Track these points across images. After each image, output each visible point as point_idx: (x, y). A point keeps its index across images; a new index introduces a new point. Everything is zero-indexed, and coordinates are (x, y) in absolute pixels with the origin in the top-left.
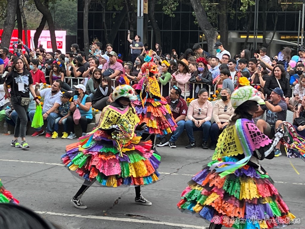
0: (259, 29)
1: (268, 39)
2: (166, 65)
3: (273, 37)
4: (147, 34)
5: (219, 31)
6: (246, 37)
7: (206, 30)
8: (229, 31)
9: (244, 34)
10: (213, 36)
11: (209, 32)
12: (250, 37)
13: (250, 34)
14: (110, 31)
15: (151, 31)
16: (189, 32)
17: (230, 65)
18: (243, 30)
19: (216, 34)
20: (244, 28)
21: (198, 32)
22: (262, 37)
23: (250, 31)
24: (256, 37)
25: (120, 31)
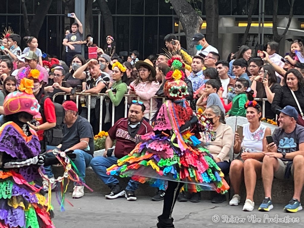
0: (267, 12)
1: (281, 28)
2: (120, 69)
3: (288, 26)
4: (92, 20)
5: (204, 16)
6: (246, 25)
7: (184, 14)
8: (220, 16)
9: (243, 20)
10: (194, 23)
11: (188, 18)
13: (253, 20)
14: (32, 16)
15: (97, 17)
16: (157, 17)
17: (218, 69)
18: (242, 15)
19: (199, 20)
20: (244, 11)
21: (172, 17)
22: (271, 25)
23: (253, 16)
24: (263, 25)
25: (48, 16)
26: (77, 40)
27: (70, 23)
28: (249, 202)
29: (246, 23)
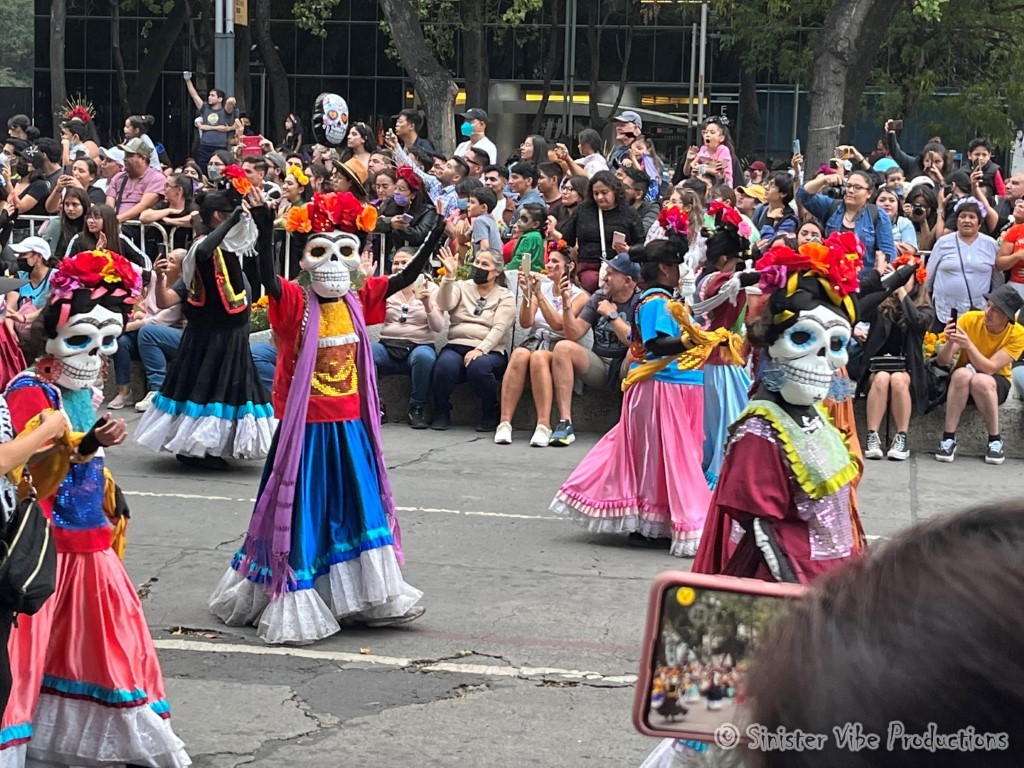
0: (579, 75)
1: (605, 104)
2: (297, 180)
3: (619, 100)
4: (247, 85)
5: (462, 80)
6: (539, 98)
7: (423, 75)
8: (492, 81)
9: (534, 89)
10: (442, 94)
11: (431, 83)
12: (552, 98)
13: (551, 89)
14: (134, 75)
15: (260, 77)
16: (373, 80)
17: (489, 182)
18: (532, 78)
19: (452, 88)
20: (536, 71)
21: (400, 81)
22: (585, 99)
23: (554, 82)
24: (571, 99)
25: (165, 75)
26: (219, 123)
27: (206, 88)
28: (542, 429)
29: (539, 94)
